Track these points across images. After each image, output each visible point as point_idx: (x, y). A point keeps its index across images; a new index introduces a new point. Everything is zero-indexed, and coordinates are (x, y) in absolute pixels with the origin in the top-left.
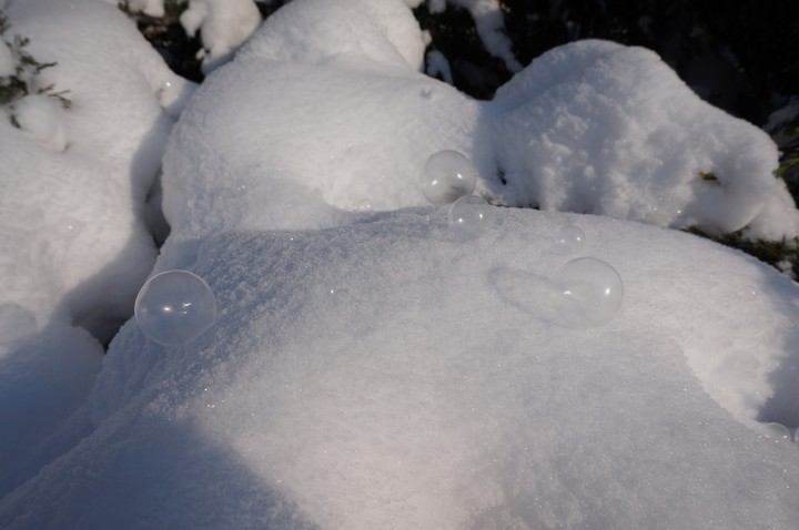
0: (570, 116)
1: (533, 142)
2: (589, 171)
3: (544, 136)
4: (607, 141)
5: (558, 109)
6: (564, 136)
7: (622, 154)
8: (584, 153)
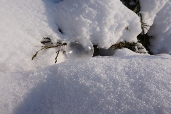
0: (90, 8)
1: (77, 18)
2: (98, 29)
3: (81, 16)
4: (104, 18)
5: (84, 5)
6: (88, 16)
7: (108, 22)
8: (96, 23)
